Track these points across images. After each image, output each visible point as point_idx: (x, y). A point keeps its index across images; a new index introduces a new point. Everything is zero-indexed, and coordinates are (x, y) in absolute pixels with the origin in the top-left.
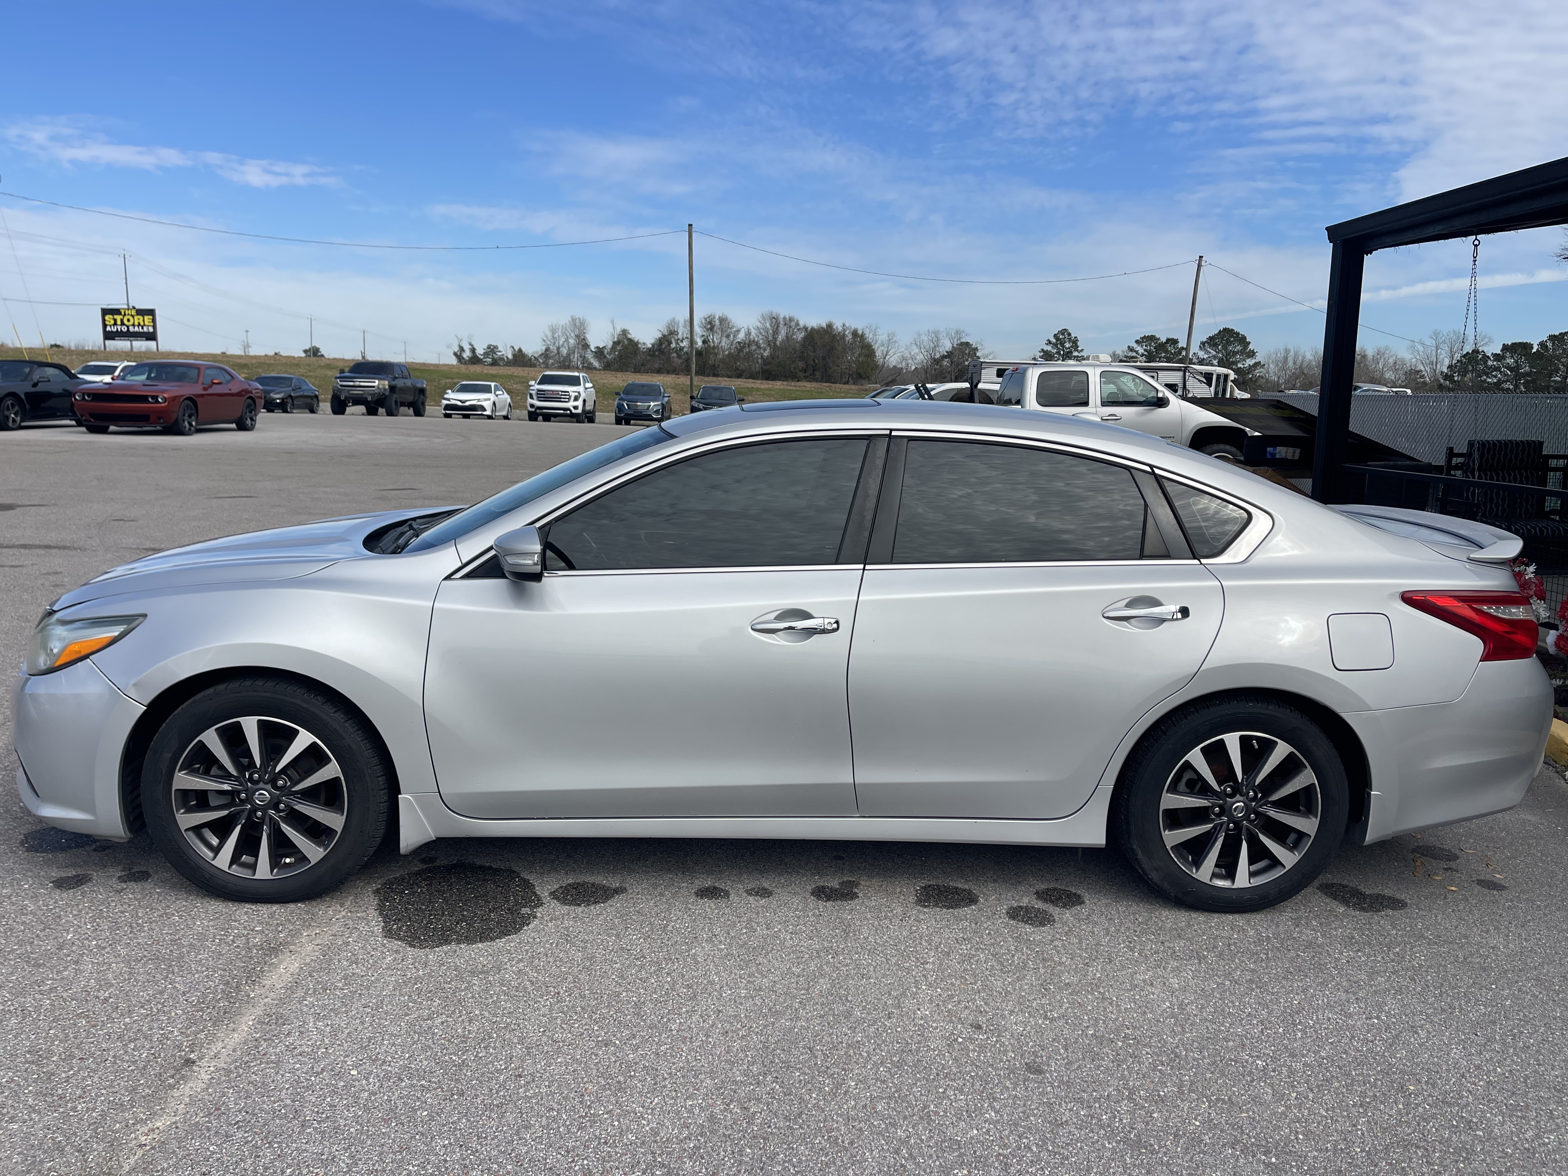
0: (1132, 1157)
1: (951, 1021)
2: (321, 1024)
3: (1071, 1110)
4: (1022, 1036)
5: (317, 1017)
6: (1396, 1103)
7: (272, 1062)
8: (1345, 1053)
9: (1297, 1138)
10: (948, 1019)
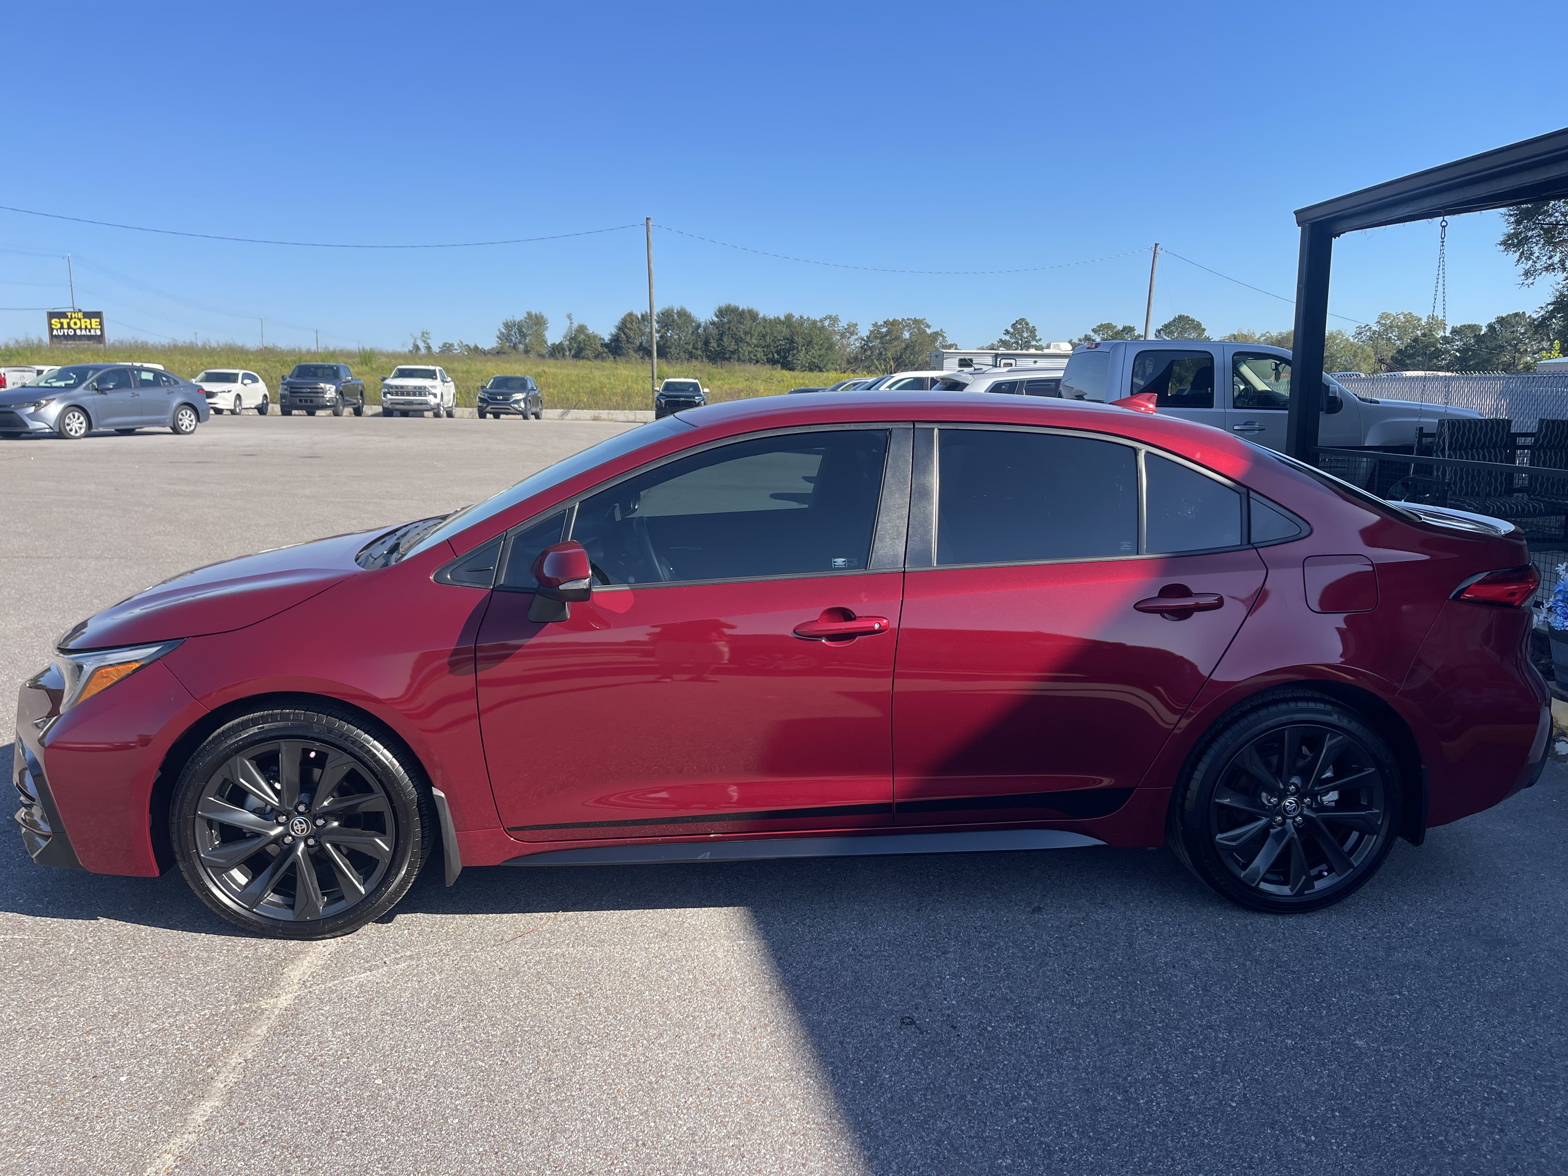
0: (1172, 1141)
1: (979, 1010)
2: (339, 1033)
3: (1108, 1095)
4: (1050, 1022)
5: (336, 1026)
6: (1426, 1077)
7: (294, 1074)
8: (1370, 1029)
9: (1334, 1117)
10: (975, 1008)
